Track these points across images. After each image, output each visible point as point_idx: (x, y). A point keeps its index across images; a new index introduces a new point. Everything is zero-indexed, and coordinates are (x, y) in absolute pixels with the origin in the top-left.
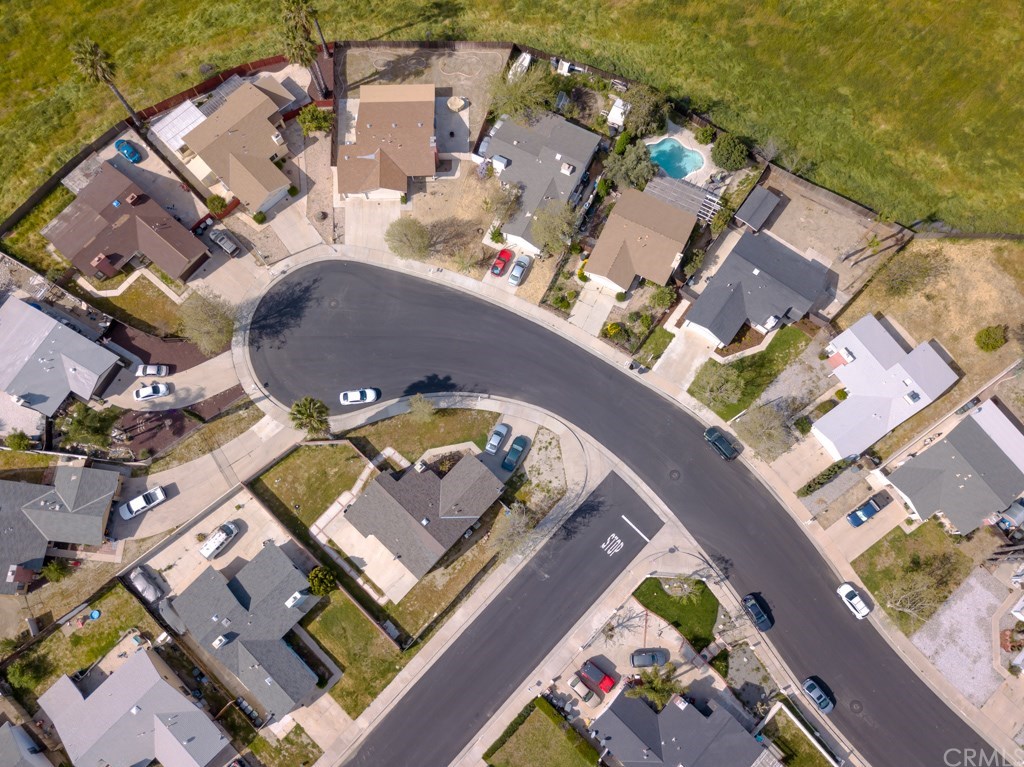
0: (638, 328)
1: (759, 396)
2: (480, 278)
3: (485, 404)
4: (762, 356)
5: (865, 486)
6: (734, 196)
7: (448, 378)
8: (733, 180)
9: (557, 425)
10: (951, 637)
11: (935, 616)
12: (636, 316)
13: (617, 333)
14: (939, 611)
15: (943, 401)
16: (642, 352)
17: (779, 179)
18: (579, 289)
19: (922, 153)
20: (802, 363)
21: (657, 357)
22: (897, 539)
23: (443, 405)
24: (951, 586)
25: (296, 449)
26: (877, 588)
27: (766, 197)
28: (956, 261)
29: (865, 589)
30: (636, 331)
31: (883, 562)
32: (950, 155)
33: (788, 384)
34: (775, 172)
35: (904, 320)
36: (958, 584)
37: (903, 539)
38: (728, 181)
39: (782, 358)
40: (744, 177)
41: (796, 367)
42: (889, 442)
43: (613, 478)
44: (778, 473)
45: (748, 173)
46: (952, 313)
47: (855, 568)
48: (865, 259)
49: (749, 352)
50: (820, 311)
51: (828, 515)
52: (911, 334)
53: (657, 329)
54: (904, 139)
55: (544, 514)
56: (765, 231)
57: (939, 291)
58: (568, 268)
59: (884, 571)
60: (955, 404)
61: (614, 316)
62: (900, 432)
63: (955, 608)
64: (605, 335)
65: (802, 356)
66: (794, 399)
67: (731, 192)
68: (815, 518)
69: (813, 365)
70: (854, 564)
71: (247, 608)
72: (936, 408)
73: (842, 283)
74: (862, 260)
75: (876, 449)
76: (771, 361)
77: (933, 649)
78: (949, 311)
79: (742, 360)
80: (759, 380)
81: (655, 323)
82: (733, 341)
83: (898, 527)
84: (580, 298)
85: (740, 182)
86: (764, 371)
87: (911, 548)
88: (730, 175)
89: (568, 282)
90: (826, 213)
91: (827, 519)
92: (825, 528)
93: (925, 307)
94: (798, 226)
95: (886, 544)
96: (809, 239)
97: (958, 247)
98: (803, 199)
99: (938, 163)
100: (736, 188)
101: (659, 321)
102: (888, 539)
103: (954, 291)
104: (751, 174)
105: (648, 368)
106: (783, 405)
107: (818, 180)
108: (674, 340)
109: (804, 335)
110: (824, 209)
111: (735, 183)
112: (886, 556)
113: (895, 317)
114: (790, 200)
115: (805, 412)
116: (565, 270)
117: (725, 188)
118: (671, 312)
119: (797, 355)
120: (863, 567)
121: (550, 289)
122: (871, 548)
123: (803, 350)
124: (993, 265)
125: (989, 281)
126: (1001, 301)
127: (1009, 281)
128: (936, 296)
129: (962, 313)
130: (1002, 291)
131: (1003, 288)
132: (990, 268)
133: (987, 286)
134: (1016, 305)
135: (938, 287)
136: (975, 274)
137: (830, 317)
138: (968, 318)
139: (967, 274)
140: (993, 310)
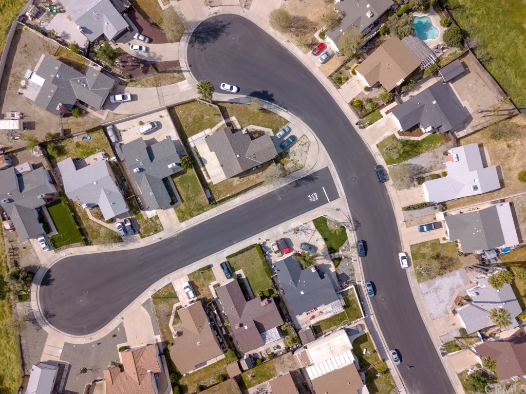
0: (368, 107)
1: (407, 160)
2: (305, 53)
3: (284, 114)
4: (418, 142)
5: (434, 217)
6: (444, 60)
7: (272, 95)
8: (447, 51)
9: (312, 137)
10: (436, 290)
11: (434, 279)
12: (370, 101)
13: (357, 105)
14: (437, 278)
15: (488, 195)
16: (365, 119)
17: (470, 60)
18: (349, 77)
20: (434, 153)
21: (371, 124)
22: (435, 244)
23: (265, 107)
24: (447, 271)
25: (194, 101)
26: (416, 259)
27: (458, 67)
29: (411, 258)
30: (367, 108)
31: (424, 250)
33: (422, 160)
34: (470, 55)
35: (491, 152)
36: (450, 271)
37: (438, 245)
38: (445, 51)
39: (426, 147)
40: (454, 51)
41: (431, 154)
42: (454, 203)
43: (326, 170)
44: (399, 196)
45: (457, 51)
46: (515, 158)
47: (411, 248)
48: (490, 116)
49: (413, 138)
50: (455, 132)
51: (411, 222)
52: (491, 160)
53: (377, 111)
55: (290, 173)
56: (450, 84)
57: (515, 145)
58: (349, 64)
59: (422, 254)
60: (492, 199)
61: (360, 97)
62: (461, 200)
63: (444, 279)
64: (352, 104)
65: (436, 150)
66: (422, 167)
67: (443, 57)
68: (405, 221)
69: (439, 156)
70: (411, 246)
71: (152, 161)
72: (483, 196)
73: (472, 123)
74: (488, 116)
75: (447, 203)
76: (420, 146)
77: (426, 291)
78: (514, 156)
79: (407, 141)
80: (411, 153)
81: (377, 107)
82: (408, 130)
83: (438, 239)
84: (348, 81)
85: (451, 54)
86: (415, 149)
87: (439, 250)
88: (447, 48)
89: (346, 72)
90: (484, 86)
91: (410, 224)
92: (407, 227)
93: (504, 150)
94: (467, 87)
95: (429, 244)
96: (468, 96)
98: (476, 75)
100: (447, 56)
101: (379, 107)
102: (432, 242)
103: (522, 148)
104: (458, 52)
105: (364, 127)
106: (416, 168)
107: (488, 68)
108: (382, 119)
109: (442, 141)
110: (484, 83)
111: (448, 53)
112: (427, 248)
113: (488, 149)
114: (470, 72)
115: (424, 175)
116: (347, 65)
117: (442, 54)
118: (387, 105)
119: (434, 148)
120: (415, 249)
121: (336, 71)
122: (422, 243)
123: (438, 147)
128: (512, 147)
129: (520, 159)
135: (516, 143)
137: (458, 137)
138: (521, 163)
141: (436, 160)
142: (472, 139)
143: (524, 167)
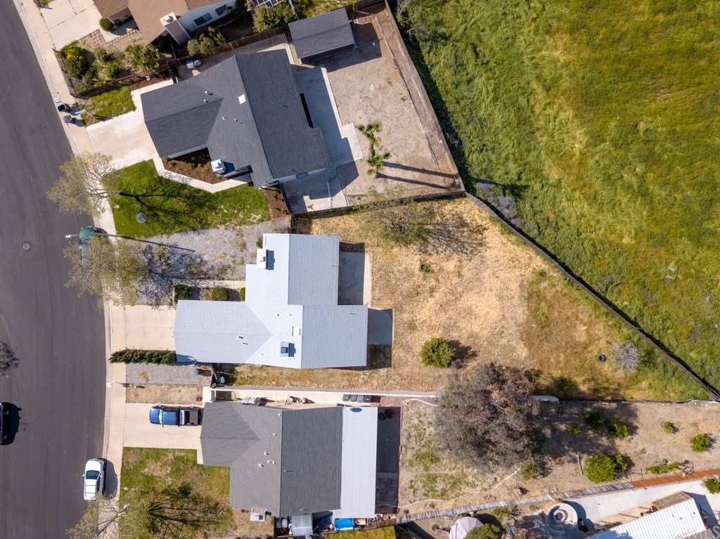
0: (104, 75)
4: (208, 196)
5: (198, 393)
12: (108, 58)
13: (77, 61)
16: (90, 102)
19: (568, 114)
20: (240, 234)
21: (103, 119)
22: (183, 460)
26: (129, 486)
28: (488, 253)
31: (153, 469)
32: (596, 138)
33: (207, 244)
35: (379, 270)
37: (189, 464)
39: (224, 215)
41: (231, 234)
44: (126, 319)
46: (432, 301)
47: (124, 454)
48: (399, 179)
49: (196, 183)
52: (373, 289)
53: (125, 89)
54: (565, 84)
56: (323, 69)
57: (441, 269)
59: (147, 476)
60: (351, 386)
61: (89, 42)
65: (246, 228)
66: (202, 262)
68: (126, 385)
70: (127, 450)
72: (332, 375)
73: (353, 187)
74: (394, 178)
75: (238, 369)
76: (211, 209)
78: (431, 296)
79: (184, 186)
80: (185, 219)
81: (122, 79)
82: (185, 158)
83: (194, 452)
86: (198, 212)
87: (190, 477)
90: (403, 100)
91: (137, 395)
92: (128, 401)
93: (413, 275)
94: (362, 91)
95: (170, 456)
96: (360, 114)
97: (504, 240)
98: (391, 65)
99: (574, 138)
102: (177, 454)
103: (455, 280)
105: (83, 123)
106: (188, 259)
107: (428, 58)
108: (131, 113)
109: (267, 209)
110: (406, 93)
112: (161, 466)
113: (373, 261)
114: (379, 55)
120: (133, 459)
122: (154, 449)
123: (252, 223)
124: (521, 286)
125: (500, 298)
126: (493, 326)
127: (521, 313)
128: (433, 272)
129: (443, 307)
130: (504, 317)
131: (508, 315)
132: (514, 286)
133: (494, 301)
134: (504, 341)
135: (444, 264)
136: (494, 280)
137: (309, 210)
138: (443, 317)
139: (486, 274)
140: (476, 328)
141: (240, 254)
142: (342, 225)
143: (447, 328)
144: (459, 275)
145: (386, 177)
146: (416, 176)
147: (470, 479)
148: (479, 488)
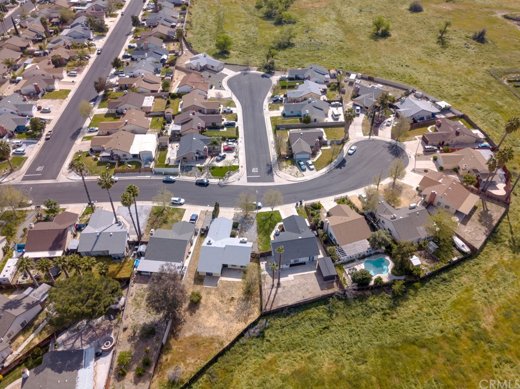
1: (257, 224)
3: (324, 171)
4: (269, 234)
7: (341, 168)
8: (349, 278)
9: (300, 179)
11: (149, 215)
16: (304, 209)
19: (297, 367)
23: (333, 163)
26: (172, 209)
28: (235, 324)
32: (284, 378)
43: (273, 181)
46: (218, 301)
50: (266, 262)
52: (227, 281)
53: (308, 217)
54: (311, 366)
55: (279, 164)
56: (315, 271)
57: (231, 306)
61: (323, 210)
66: (246, 231)
67: (344, 273)
68: (206, 210)
70: (185, 209)
76: (265, 235)
77: (143, 208)
78: (220, 301)
79: (273, 228)
80: (262, 228)
86: (264, 231)
87: (170, 224)
90: (303, 297)
91: (203, 213)
92: (201, 210)
93: (230, 295)
94: (307, 283)
95: (179, 219)
96: (298, 282)
97: (240, 330)
100: (343, 276)
103: (225, 311)
106: (247, 228)
111: (346, 278)
112: (176, 217)
113: (238, 282)
117: (347, 273)
118: (310, 223)
124: (218, 336)
125: (214, 327)
126: (202, 324)
127: (205, 335)
128: (230, 302)
129: (214, 305)
130: (205, 328)
131: (206, 330)
132: (219, 333)
133: (213, 325)
134: (195, 327)
135: (233, 307)
136: (223, 325)
137: (261, 263)
138: (210, 305)
139: (226, 322)
140: (203, 317)
143: (205, 306)
144: (228, 312)
145: (272, 289)
146: (271, 299)
147: (138, 310)
148: (132, 313)
